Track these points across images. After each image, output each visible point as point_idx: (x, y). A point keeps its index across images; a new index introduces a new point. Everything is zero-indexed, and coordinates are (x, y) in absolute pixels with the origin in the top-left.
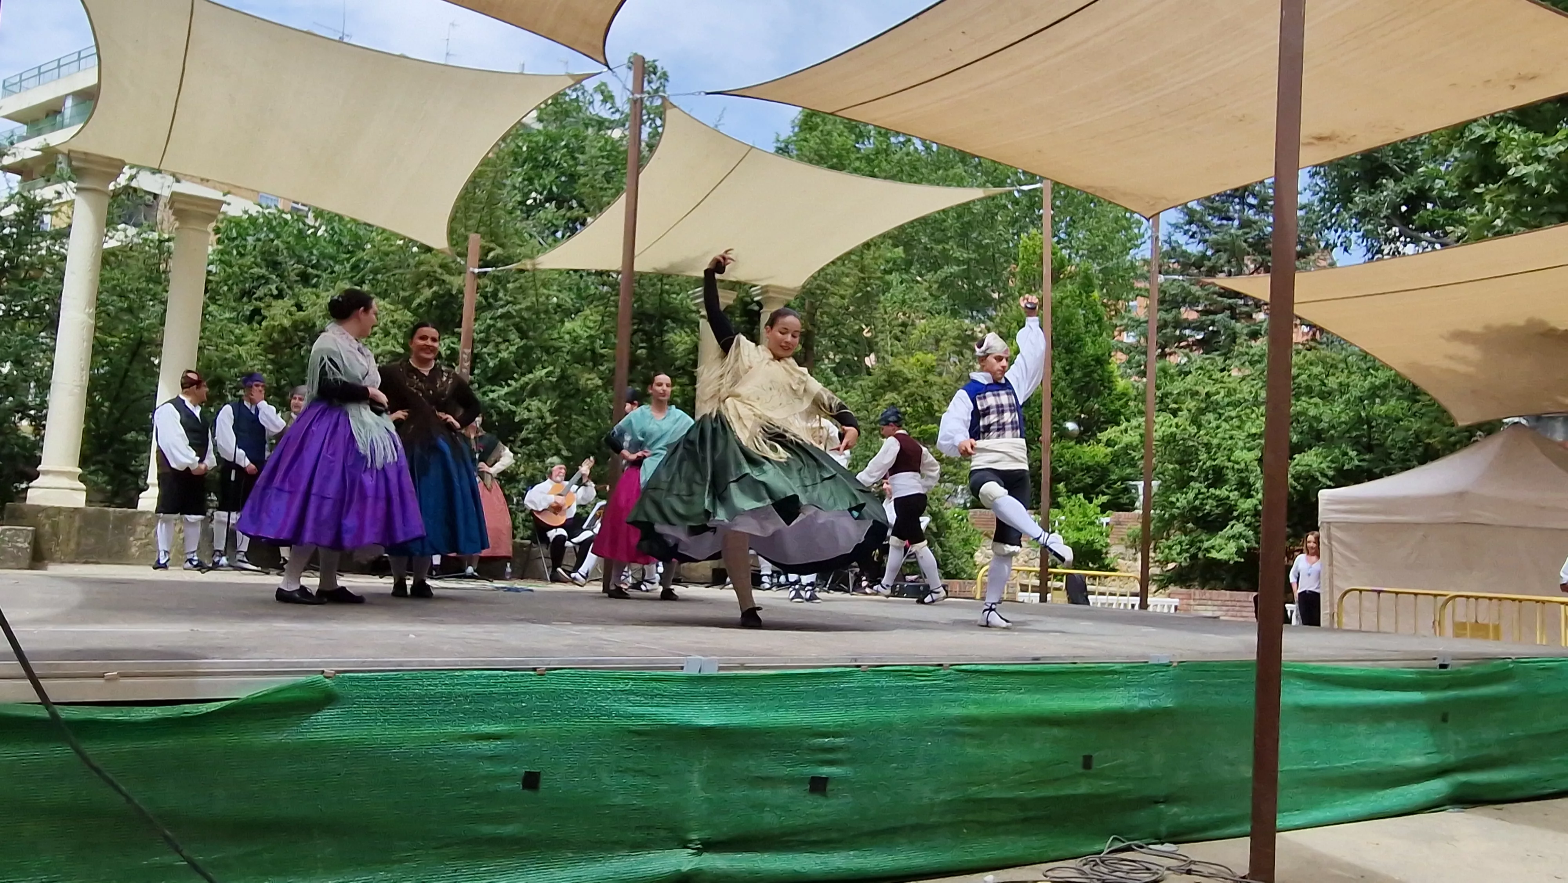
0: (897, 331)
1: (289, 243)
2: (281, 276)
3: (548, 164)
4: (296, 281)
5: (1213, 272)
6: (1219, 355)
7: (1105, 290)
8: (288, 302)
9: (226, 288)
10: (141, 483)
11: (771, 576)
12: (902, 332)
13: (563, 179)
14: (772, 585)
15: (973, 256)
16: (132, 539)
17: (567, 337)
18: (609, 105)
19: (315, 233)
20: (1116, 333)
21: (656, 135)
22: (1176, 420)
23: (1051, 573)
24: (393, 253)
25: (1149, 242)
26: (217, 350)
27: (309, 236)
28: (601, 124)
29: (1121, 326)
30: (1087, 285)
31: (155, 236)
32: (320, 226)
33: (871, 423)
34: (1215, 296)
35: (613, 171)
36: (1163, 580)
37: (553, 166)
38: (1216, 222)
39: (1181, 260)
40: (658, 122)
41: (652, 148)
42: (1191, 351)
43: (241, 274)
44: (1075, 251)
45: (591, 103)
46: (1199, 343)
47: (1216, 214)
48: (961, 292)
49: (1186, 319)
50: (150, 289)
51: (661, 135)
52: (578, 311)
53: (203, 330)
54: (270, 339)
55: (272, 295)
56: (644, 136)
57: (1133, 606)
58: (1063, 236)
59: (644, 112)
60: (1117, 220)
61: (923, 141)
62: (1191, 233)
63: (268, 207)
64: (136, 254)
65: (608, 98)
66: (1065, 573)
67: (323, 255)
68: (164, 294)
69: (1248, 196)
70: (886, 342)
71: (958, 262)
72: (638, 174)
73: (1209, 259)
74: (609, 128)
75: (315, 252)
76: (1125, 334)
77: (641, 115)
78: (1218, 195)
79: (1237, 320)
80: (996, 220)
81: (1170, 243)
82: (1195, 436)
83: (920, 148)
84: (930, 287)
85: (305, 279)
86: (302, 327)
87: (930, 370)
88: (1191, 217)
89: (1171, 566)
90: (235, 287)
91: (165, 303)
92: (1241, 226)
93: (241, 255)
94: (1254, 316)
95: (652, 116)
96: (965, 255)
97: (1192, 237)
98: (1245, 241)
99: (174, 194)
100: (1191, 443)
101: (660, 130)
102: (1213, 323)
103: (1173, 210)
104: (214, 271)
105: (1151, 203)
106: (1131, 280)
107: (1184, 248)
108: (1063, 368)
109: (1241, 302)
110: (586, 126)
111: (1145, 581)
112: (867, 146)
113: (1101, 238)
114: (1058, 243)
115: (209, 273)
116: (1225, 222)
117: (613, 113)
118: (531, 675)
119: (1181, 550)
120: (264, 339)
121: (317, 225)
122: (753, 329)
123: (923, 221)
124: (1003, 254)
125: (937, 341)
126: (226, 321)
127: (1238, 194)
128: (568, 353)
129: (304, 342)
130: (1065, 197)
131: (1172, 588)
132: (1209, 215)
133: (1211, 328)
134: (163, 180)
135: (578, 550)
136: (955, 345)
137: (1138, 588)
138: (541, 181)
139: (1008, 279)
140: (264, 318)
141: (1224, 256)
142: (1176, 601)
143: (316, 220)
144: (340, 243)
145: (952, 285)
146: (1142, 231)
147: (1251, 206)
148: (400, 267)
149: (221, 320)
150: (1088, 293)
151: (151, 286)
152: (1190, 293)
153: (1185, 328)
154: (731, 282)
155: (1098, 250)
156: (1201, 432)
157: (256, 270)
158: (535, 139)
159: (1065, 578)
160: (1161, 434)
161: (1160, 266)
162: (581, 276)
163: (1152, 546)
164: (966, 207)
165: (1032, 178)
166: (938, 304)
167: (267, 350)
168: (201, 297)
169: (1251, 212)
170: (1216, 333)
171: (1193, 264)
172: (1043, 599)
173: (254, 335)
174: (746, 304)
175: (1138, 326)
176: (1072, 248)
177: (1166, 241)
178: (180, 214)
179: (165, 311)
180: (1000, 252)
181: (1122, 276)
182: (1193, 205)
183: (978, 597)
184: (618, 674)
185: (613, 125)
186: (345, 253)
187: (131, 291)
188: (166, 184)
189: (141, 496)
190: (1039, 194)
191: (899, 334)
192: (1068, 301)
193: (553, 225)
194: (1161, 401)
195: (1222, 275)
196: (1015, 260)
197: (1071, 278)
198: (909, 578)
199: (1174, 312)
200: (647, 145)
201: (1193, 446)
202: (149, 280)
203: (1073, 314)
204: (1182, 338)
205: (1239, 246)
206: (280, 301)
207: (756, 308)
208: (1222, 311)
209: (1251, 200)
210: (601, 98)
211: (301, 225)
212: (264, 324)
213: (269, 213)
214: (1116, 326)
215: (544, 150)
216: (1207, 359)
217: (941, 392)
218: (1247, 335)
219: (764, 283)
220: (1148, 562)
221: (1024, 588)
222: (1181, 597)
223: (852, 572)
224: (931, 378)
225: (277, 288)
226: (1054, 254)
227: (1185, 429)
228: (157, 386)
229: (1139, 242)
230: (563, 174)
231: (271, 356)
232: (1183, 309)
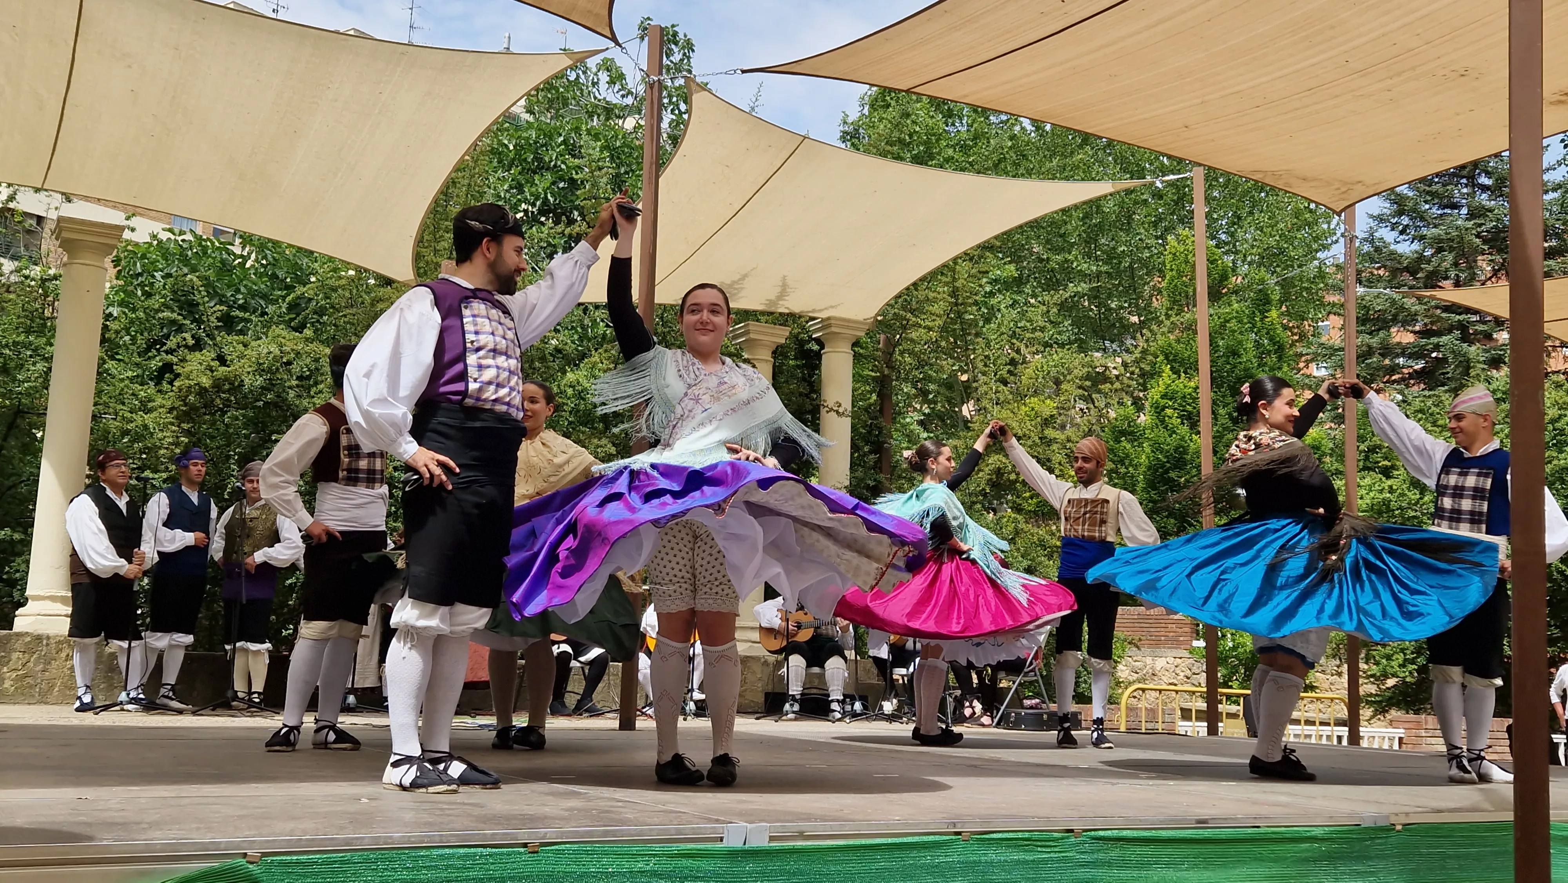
0: (1004, 372)
1: (207, 278)
2: (198, 322)
3: (541, 167)
4: (217, 327)
5: (1433, 280)
6: (1446, 391)
7: (1284, 308)
8: (208, 355)
9: (127, 338)
10: (16, 594)
11: (842, 702)
12: (1009, 372)
13: (561, 185)
14: (844, 714)
15: (1104, 268)
16: (5, 669)
17: (570, 391)
18: (617, 87)
19: (242, 265)
20: (1302, 365)
21: (680, 125)
22: (1389, 482)
23: (1222, 694)
24: (343, 288)
25: (1342, 240)
26: (115, 419)
27: (235, 267)
28: (609, 111)
29: (1307, 354)
30: (1263, 302)
31: (36, 271)
32: (249, 254)
33: (970, 495)
34: (1439, 311)
35: (627, 173)
36: (1380, 702)
37: (548, 169)
38: (1436, 211)
39: (1388, 263)
40: (683, 107)
41: (675, 141)
42: (1407, 386)
43: (147, 320)
44: (1241, 256)
45: (594, 84)
46: (1419, 376)
47: (1436, 201)
48: (1090, 317)
49: (1399, 343)
50: (31, 343)
51: (687, 124)
52: (583, 356)
53: (99, 393)
54: (186, 405)
55: (186, 346)
56: (665, 125)
57: (1340, 738)
58: (1223, 237)
59: (665, 93)
60: (1297, 214)
61: (1033, 121)
62: (1401, 228)
63: (182, 233)
64: (12, 296)
65: (617, 78)
66: (1242, 695)
67: (253, 294)
68: (48, 348)
69: (1479, 174)
70: (987, 385)
71: (1084, 276)
72: (657, 177)
73: (1429, 262)
74: (619, 117)
75: (243, 289)
76: (1313, 366)
77: (660, 98)
78: (1437, 175)
79: (1471, 343)
80: (1133, 219)
81: (1372, 242)
82: (1416, 504)
83: (1029, 127)
84: (1048, 312)
85: (228, 323)
86: (227, 387)
87: (1047, 422)
88: (1401, 206)
89: (1391, 682)
90: (139, 337)
91: (49, 359)
92: (1471, 216)
93: (148, 295)
94: (1495, 336)
95: (674, 99)
96: (1094, 268)
97: (1402, 233)
98: (1478, 236)
99: (60, 219)
100: (1413, 514)
101: (686, 116)
102: (1437, 347)
103: (1376, 197)
104: (115, 314)
105: (1344, 189)
106: (1320, 293)
107: (1392, 247)
108: (1230, 414)
109: (1475, 318)
110: (591, 115)
111: (1354, 701)
112: (961, 128)
113: (1277, 238)
114: (1217, 246)
115: (108, 316)
116: (1449, 211)
117: (623, 96)
118: (520, 853)
119: (1405, 660)
120: (178, 403)
121: (245, 253)
122: (811, 376)
123: (1034, 224)
124: (1144, 263)
125: (1058, 383)
126: (127, 382)
127: (1465, 173)
128: (571, 412)
129: (229, 406)
130: (1226, 185)
131: (1394, 713)
132: (1426, 202)
133: (1434, 355)
134: (49, 200)
135: (587, 671)
136: (1080, 387)
137: (1343, 712)
138: (533, 189)
139: (1151, 296)
140: (178, 376)
141: (1450, 258)
142: (1400, 732)
143: (243, 248)
144: (274, 276)
145: (1075, 305)
146: (1332, 227)
147: (1484, 188)
148: (352, 306)
149: (122, 380)
150: (1264, 313)
151: (31, 338)
152: (1402, 308)
153: (1398, 356)
154: (781, 314)
155: (1274, 255)
156: (1426, 499)
157: (167, 314)
158: (525, 135)
159: (1242, 699)
160: (1368, 501)
161: (1359, 272)
162: (585, 310)
163: (1362, 655)
164: (1095, 204)
165: (1180, 164)
166: (1060, 333)
167: (182, 417)
168: (96, 351)
169: (1484, 196)
170: (1439, 361)
171: (1407, 269)
172: (1212, 730)
173: (164, 399)
174: (801, 343)
175: (1332, 355)
176: (1237, 252)
177: (1365, 240)
178: (68, 245)
179: (50, 369)
180: (1140, 260)
181: (1306, 289)
182: (1404, 190)
183: (1123, 729)
184: (635, 849)
185: (625, 112)
186: (280, 289)
187: (7, 346)
188: (52, 206)
189: (17, 613)
190: (1189, 182)
191: (1006, 376)
192: (1232, 324)
193: (549, 244)
194: (1367, 458)
195: (1447, 284)
196: (1160, 271)
197: (1236, 292)
198: (1027, 702)
199: (1382, 334)
200: (669, 137)
201: (1414, 517)
202: (28, 331)
203: (1240, 343)
204: (1394, 369)
205: (1470, 242)
206: (197, 354)
207: (816, 347)
208: (1450, 331)
209: (1484, 180)
210: (608, 79)
211: (225, 256)
212: (177, 384)
213: (183, 241)
214: (1301, 355)
215: (536, 148)
216: (1429, 397)
217: (1063, 452)
218: (1484, 362)
219: (824, 315)
220: (1358, 676)
221: (1186, 714)
222: (1407, 725)
223: (950, 695)
224: (1050, 433)
225: (193, 337)
226: (1211, 261)
227: (1403, 495)
228: (39, 468)
229: (1330, 241)
230: (562, 179)
231: (185, 426)
232: (1394, 330)
